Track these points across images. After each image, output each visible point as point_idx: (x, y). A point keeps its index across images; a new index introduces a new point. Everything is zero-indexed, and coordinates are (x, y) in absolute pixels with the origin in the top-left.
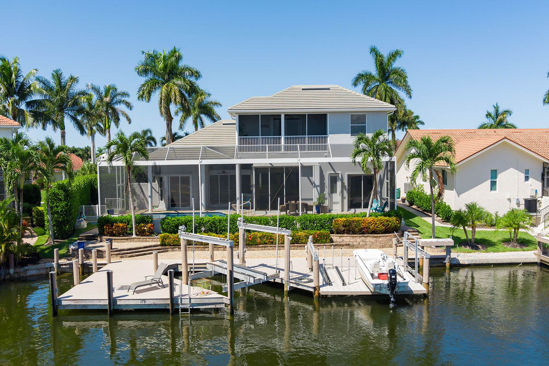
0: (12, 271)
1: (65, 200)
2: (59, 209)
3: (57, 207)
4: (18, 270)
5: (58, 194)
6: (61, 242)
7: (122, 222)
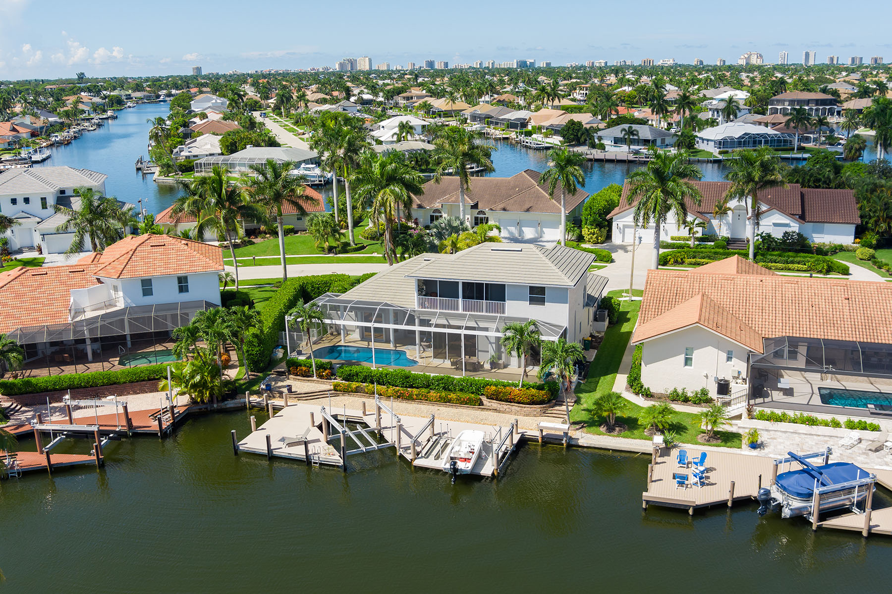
0: (215, 406)
1: (259, 346)
2: (254, 352)
3: (253, 350)
4: (220, 404)
5: (253, 342)
6: (257, 376)
7: (305, 366)
